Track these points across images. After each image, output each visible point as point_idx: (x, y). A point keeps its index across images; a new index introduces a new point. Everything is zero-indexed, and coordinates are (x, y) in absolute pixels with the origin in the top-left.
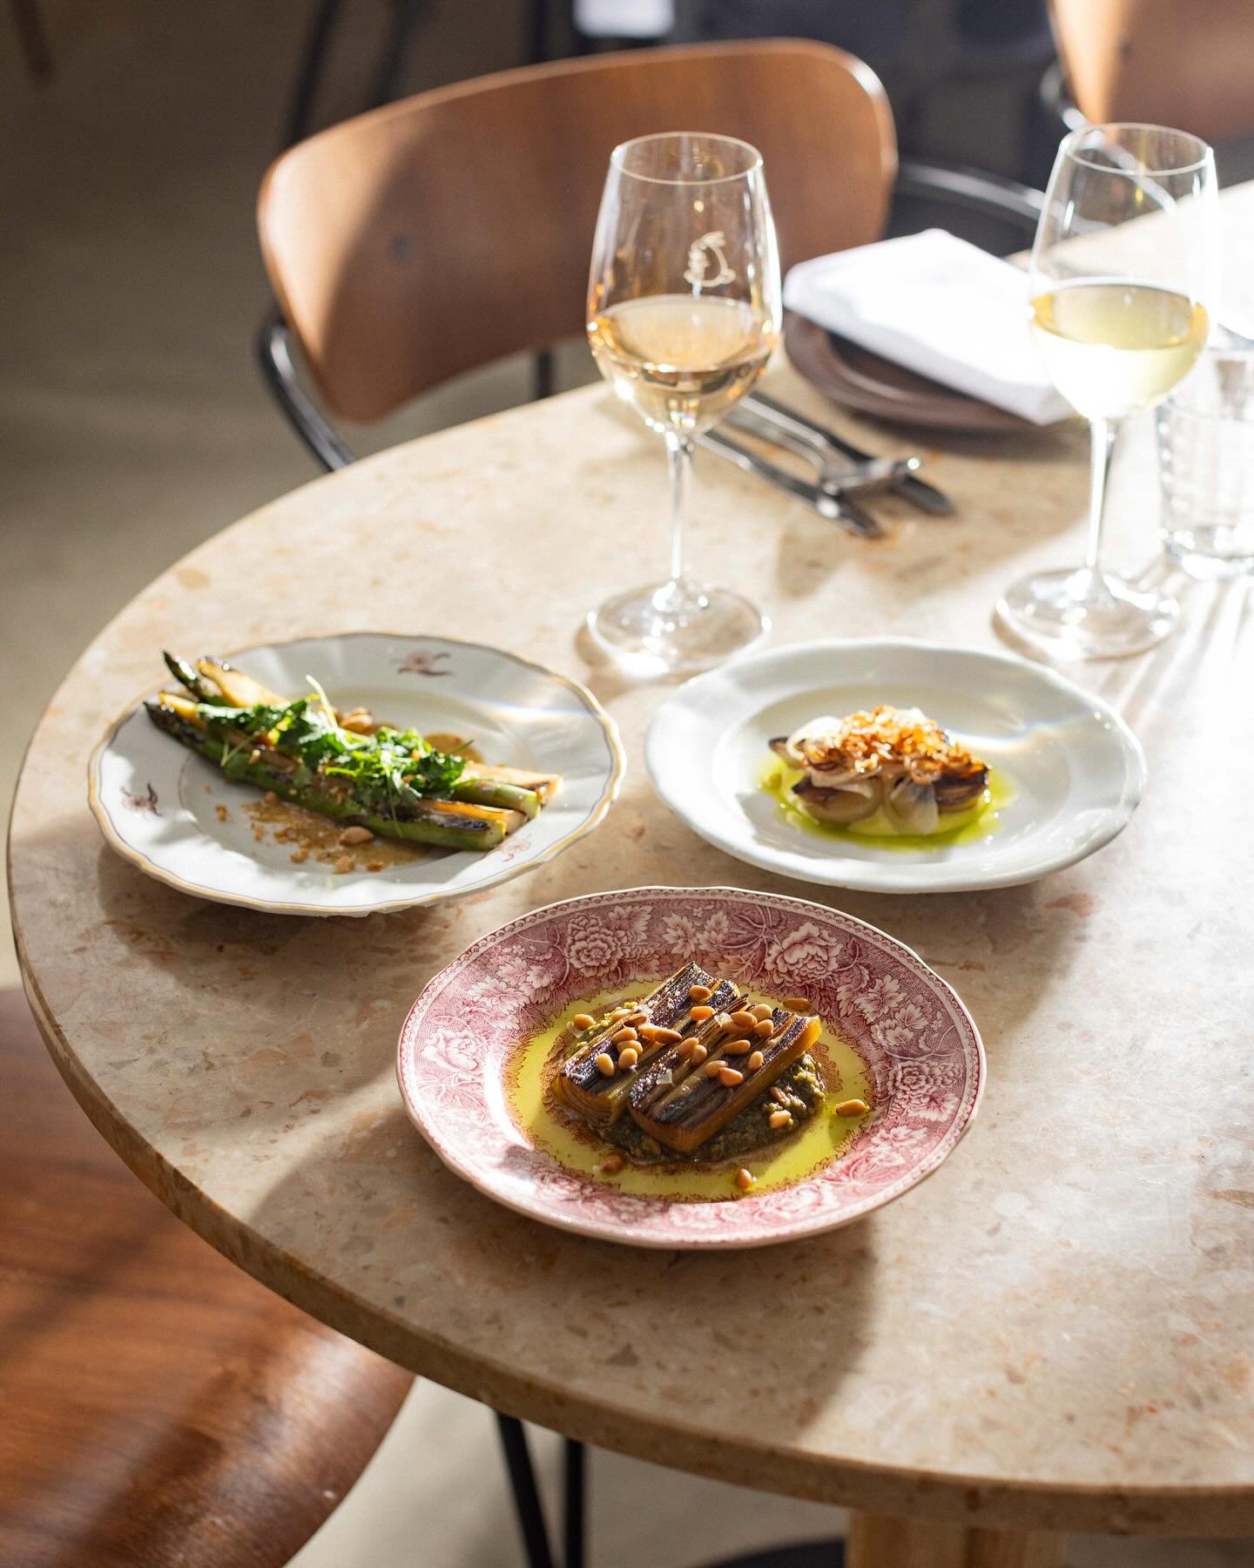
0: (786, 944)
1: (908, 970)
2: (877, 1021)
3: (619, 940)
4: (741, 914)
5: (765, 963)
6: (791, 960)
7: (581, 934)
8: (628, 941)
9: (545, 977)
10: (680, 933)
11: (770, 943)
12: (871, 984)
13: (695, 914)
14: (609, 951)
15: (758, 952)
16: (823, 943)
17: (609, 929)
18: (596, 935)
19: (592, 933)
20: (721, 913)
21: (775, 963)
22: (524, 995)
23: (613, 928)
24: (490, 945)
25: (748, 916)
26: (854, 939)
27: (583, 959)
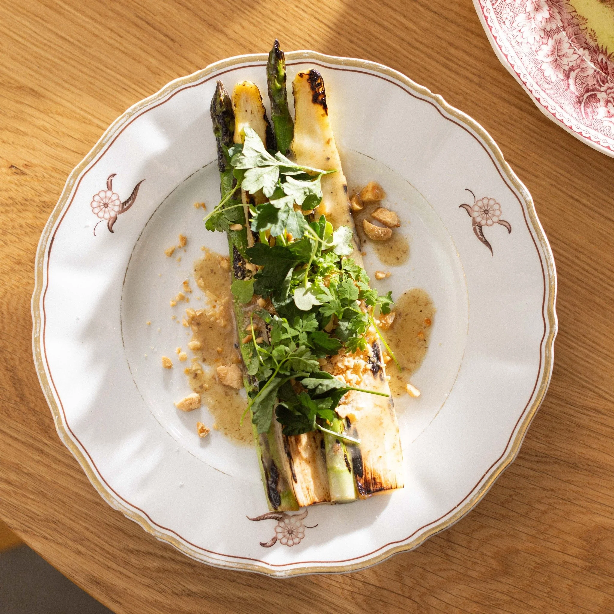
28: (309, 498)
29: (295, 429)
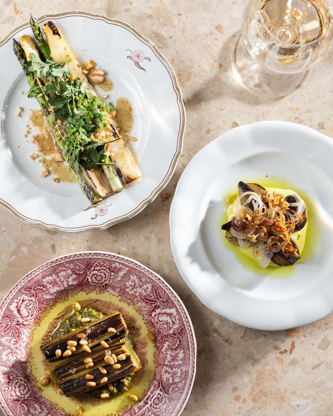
0: (163, 311)
1: (189, 354)
2: (167, 366)
3: (111, 276)
4: (157, 289)
5: (152, 313)
6: (160, 319)
7: (98, 268)
8: (113, 278)
9: (75, 281)
10: (133, 284)
11: (159, 307)
12: (176, 349)
13: (142, 280)
14: (104, 279)
15: (153, 308)
16: (174, 320)
17: (109, 270)
18: (103, 271)
19: (102, 269)
20: (150, 285)
21: (155, 316)
22: (63, 286)
23: (111, 270)
24: (63, 261)
25: (158, 292)
26: (183, 327)
27: (93, 278)
28: (104, 193)
29: (90, 167)
